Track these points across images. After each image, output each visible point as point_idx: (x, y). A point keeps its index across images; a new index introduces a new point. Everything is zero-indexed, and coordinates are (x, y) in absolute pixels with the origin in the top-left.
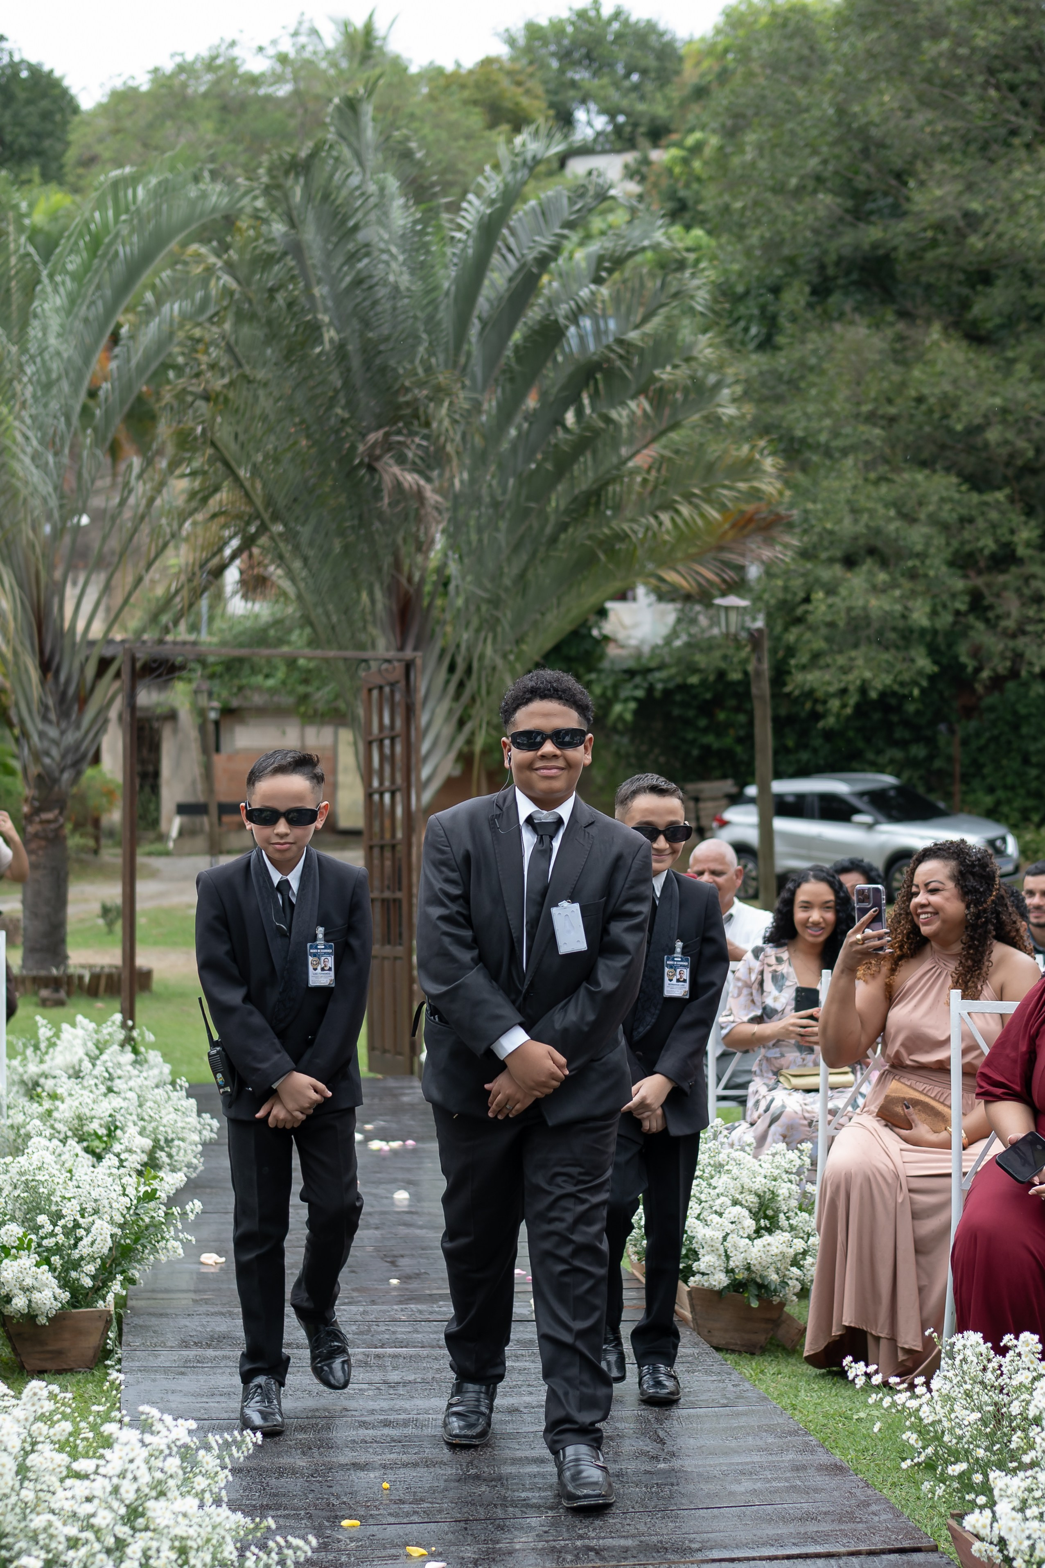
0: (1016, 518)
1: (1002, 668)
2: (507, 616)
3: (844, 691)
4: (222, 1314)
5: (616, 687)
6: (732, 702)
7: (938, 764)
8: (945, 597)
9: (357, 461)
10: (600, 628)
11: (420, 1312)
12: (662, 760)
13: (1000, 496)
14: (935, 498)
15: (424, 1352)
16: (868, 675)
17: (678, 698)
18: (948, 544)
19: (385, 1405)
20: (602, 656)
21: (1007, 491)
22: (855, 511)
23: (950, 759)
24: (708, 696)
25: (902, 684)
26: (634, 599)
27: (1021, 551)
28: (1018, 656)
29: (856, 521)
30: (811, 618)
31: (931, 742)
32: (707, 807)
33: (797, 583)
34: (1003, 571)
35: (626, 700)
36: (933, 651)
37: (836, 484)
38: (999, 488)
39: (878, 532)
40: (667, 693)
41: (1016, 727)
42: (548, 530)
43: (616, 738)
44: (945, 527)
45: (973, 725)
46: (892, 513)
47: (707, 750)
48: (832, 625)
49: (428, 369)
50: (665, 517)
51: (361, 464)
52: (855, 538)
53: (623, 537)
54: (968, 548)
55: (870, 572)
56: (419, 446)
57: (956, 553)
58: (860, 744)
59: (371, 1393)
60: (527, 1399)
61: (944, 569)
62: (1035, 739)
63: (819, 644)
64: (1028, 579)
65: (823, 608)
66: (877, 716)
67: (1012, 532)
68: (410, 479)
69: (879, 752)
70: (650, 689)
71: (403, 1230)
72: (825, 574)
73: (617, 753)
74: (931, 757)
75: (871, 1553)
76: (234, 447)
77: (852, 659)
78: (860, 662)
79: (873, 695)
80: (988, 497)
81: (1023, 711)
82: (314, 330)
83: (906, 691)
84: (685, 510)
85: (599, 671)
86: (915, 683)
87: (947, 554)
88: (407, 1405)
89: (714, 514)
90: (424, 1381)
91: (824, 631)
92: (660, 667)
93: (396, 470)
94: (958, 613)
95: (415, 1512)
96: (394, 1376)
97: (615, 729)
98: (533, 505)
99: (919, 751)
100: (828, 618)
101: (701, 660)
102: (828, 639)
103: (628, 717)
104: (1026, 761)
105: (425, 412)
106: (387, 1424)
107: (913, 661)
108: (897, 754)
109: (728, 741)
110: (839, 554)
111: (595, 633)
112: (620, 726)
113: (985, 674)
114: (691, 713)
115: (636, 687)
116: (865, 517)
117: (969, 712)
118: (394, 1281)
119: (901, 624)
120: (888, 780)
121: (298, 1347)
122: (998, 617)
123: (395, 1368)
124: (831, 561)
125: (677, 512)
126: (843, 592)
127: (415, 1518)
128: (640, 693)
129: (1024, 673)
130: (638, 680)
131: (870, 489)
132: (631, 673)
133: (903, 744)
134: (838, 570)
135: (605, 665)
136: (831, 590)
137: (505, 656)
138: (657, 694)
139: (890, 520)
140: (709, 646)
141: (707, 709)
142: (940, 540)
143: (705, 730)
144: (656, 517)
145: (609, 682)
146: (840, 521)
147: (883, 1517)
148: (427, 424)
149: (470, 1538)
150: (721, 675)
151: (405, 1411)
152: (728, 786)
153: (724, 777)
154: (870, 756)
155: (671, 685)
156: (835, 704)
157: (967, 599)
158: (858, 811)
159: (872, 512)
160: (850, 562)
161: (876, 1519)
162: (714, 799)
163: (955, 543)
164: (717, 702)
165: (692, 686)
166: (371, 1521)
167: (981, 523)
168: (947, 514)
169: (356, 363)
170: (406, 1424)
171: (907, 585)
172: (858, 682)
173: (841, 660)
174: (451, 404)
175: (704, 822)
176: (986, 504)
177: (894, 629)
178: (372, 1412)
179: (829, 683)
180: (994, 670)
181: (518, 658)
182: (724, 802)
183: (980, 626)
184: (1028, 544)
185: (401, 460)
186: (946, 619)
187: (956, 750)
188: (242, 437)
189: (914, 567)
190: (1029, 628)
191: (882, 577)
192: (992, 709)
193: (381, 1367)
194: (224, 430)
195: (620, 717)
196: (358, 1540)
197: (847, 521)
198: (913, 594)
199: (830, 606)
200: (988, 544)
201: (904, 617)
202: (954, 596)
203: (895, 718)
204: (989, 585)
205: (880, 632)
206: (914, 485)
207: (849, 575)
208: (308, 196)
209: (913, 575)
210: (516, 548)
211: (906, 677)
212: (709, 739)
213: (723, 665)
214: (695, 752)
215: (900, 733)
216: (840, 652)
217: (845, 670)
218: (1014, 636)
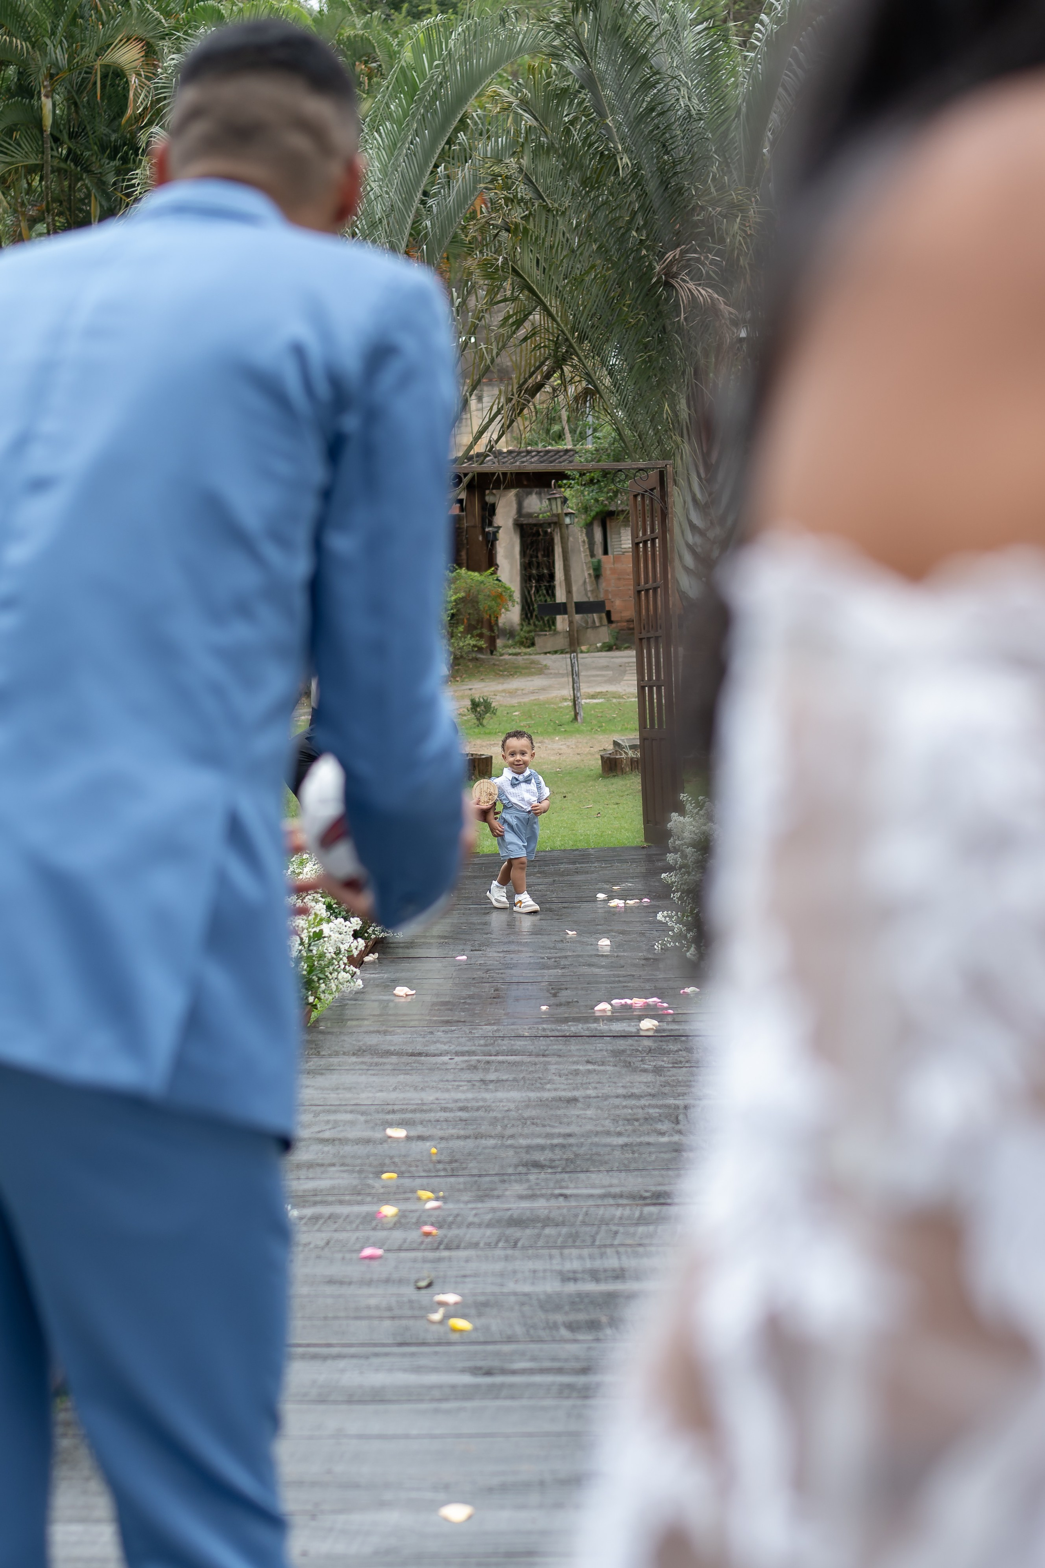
4: (379, 1032)
9: (654, 280)
11: (544, 1030)
19: (470, 1096)
49: (721, 188)
51: (658, 282)
56: (712, 262)
59: (465, 1088)
68: (704, 293)
71: (586, 970)
76: (537, 274)
82: (608, 159)
88: (488, 1096)
93: (691, 285)
95: (445, 1169)
105: (719, 229)
106: (463, 1109)
118: (544, 1008)
121: (426, 1056)
123: (496, 1071)
127: (442, 1173)
148: (722, 241)
149: (475, 1187)
151: (484, 1100)
166: (406, 1175)
169: (652, 186)
170: (478, 1109)
174: (744, 218)
185: (697, 277)
188: (543, 263)
194: (526, 260)
208: (597, 29)
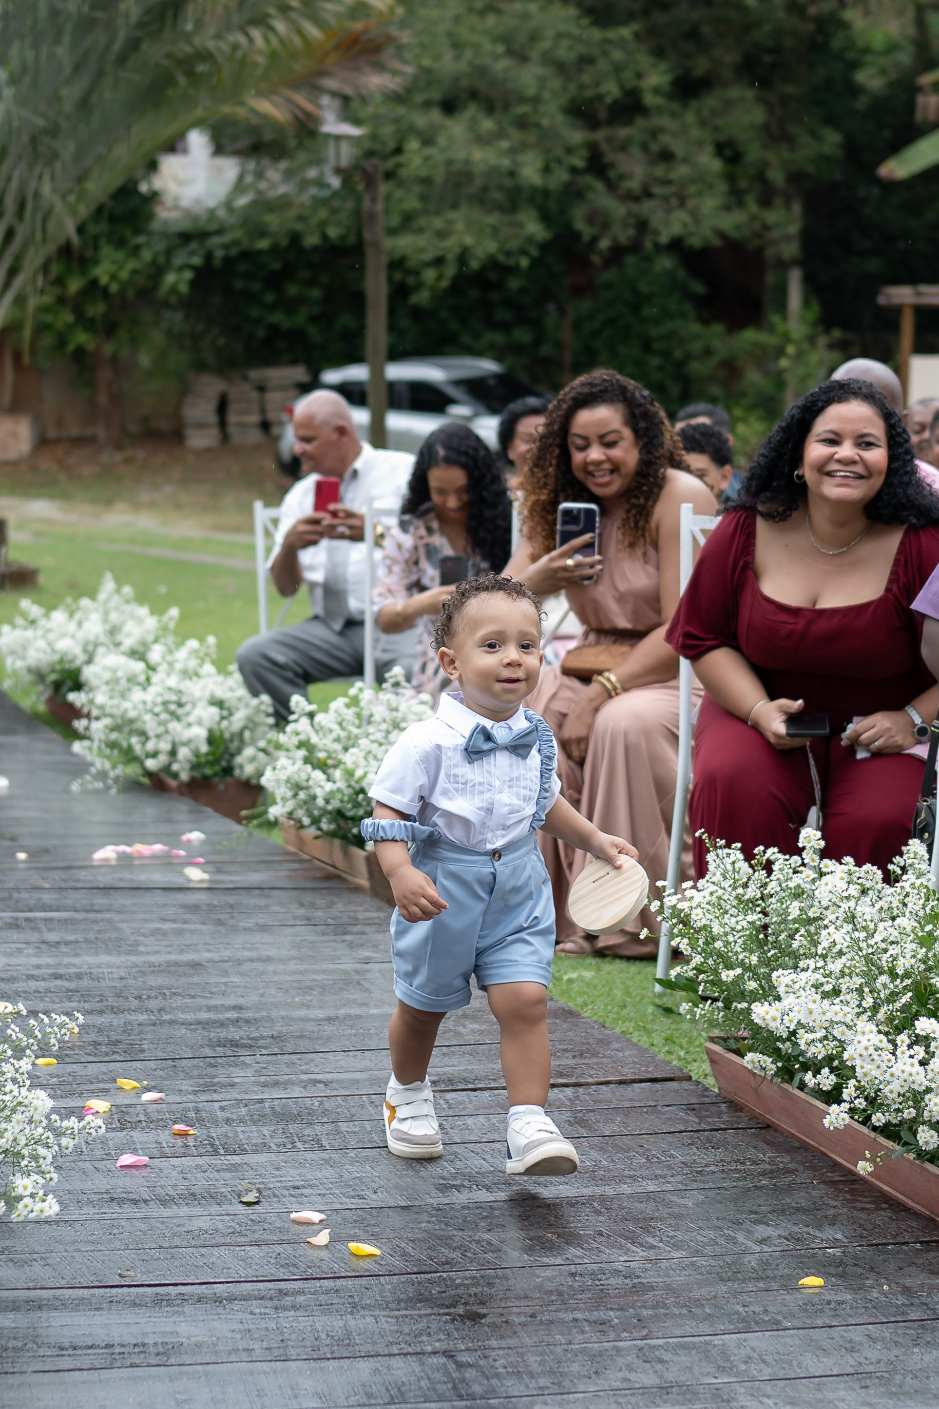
0: (644, 60)
1: (625, 235)
2: (67, 149)
3: (439, 261)
5: (169, 253)
6: (304, 274)
7: (545, 350)
8: (559, 152)
10: (149, 183)
12: (221, 341)
13: (625, 32)
14: (550, 33)
15: (80, 916)
16: (469, 240)
17: (242, 267)
18: (565, 89)
19: (51, 961)
20: (151, 216)
21: (635, 26)
22: (457, 46)
23: (559, 345)
24: (276, 265)
25: (508, 254)
26: (185, 151)
27: (650, 99)
28: (642, 225)
29: (458, 58)
30: (404, 173)
31: (536, 325)
32: (274, 398)
33: (387, 130)
34: (629, 122)
35: (181, 268)
36: (545, 217)
37: (434, 13)
38: (624, 23)
39: (482, 71)
40: (228, 262)
41: (635, 308)
42: (117, 46)
43: (168, 315)
44: (561, 68)
45: (586, 305)
46: (500, 49)
47: (274, 331)
48: (427, 181)
50: (256, 34)
52: (456, 79)
53: (206, 56)
54: (589, 93)
55: (473, 119)
57: (573, 101)
58: (454, 326)
59: (30, 951)
60: (208, 955)
61: (560, 118)
62: (657, 322)
63: (412, 203)
64: (655, 133)
65: (417, 161)
66: (474, 293)
67: (639, 76)
69: (476, 336)
70: (209, 257)
72: (421, 120)
73: (169, 333)
74: (537, 343)
75: (621, 1082)
77: (450, 222)
78: (460, 226)
79: (475, 265)
80: (613, 34)
81: (644, 287)
83: (511, 262)
84: (280, 26)
85: (150, 234)
86: (524, 252)
87: (563, 100)
88: (75, 961)
89: (313, 32)
90: (87, 941)
91: (417, 189)
92: (220, 231)
94: (574, 171)
95: (114, 1053)
96: (53, 937)
97: (166, 304)
98: (99, 15)
99: (523, 335)
100: (424, 173)
101: (273, 221)
102: (423, 198)
103: (184, 288)
104: (647, 347)
106: (57, 977)
107: (521, 226)
108: (498, 338)
109: (300, 319)
110: (435, 95)
111: (143, 188)
112: (173, 300)
113: (604, 244)
114: (256, 286)
115: (192, 253)
116: (468, 54)
117: (578, 291)
118: (22, 856)
119: (507, 182)
120: (488, 366)
122: (622, 177)
123: (50, 930)
124: (427, 105)
125: (271, 28)
126: (442, 140)
127: (117, 1057)
128: (197, 261)
129: (648, 244)
130: (194, 245)
131: (474, 20)
132: (186, 237)
133: (505, 327)
134: (436, 115)
135: (155, 226)
136: (427, 141)
137: (64, 196)
138: (217, 262)
139: (497, 57)
140: (281, 205)
141: (275, 281)
142: (556, 83)
143: (273, 307)
144: (247, 35)
145: (160, 245)
146: (438, 57)
147: (627, 1053)
149: (182, 1075)
150: (295, 239)
151: (75, 965)
152: (299, 373)
153: (294, 362)
154: (466, 339)
155: (234, 252)
156: (429, 275)
157: (584, 153)
158: (452, 401)
159: (477, 47)
160: (449, 107)
161: (621, 1054)
162: (282, 388)
163: (573, 89)
164: (287, 273)
165: (260, 252)
166: (68, 1060)
167: (603, 65)
168: (566, 53)
170: (79, 976)
171: (515, 134)
172: (458, 250)
173: (438, 223)
175: (271, 416)
176: (609, 42)
177: (500, 188)
178: (38, 967)
179: (423, 250)
180: (615, 240)
181: (80, 198)
182: (293, 392)
183: (599, 186)
184: (656, 91)
186: (562, 176)
187: (566, 334)
189: (525, 115)
190: (657, 190)
191: (488, 124)
192: (608, 286)
193: (35, 929)
195: (173, 289)
196: (58, 1076)
197: (448, 56)
198: (524, 146)
199: (427, 159)
200: (611, 90)
201: (512, 174)
202: (570, 150)
203: (494, 296)
204: (609, 140)
205: (485, 189)
206: (526, 16)
207: (449, 122)
209: (523, 124)
210: (77, 68)
211: (513, 245)
212: (278, 318)
213: (299, 227)
214: (261, 333)
215: (502, 314)
216: (437, 213)
217: (442, 235)
218: (636, 199)
